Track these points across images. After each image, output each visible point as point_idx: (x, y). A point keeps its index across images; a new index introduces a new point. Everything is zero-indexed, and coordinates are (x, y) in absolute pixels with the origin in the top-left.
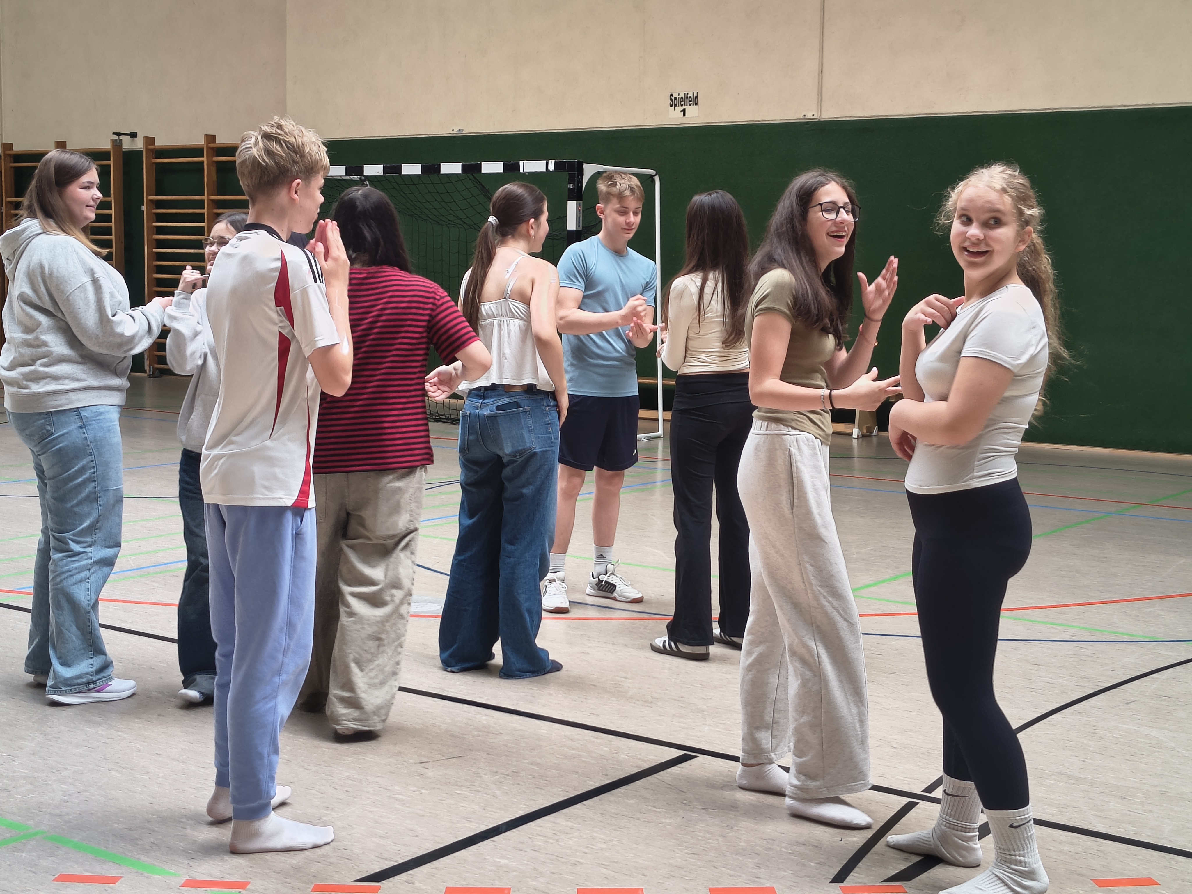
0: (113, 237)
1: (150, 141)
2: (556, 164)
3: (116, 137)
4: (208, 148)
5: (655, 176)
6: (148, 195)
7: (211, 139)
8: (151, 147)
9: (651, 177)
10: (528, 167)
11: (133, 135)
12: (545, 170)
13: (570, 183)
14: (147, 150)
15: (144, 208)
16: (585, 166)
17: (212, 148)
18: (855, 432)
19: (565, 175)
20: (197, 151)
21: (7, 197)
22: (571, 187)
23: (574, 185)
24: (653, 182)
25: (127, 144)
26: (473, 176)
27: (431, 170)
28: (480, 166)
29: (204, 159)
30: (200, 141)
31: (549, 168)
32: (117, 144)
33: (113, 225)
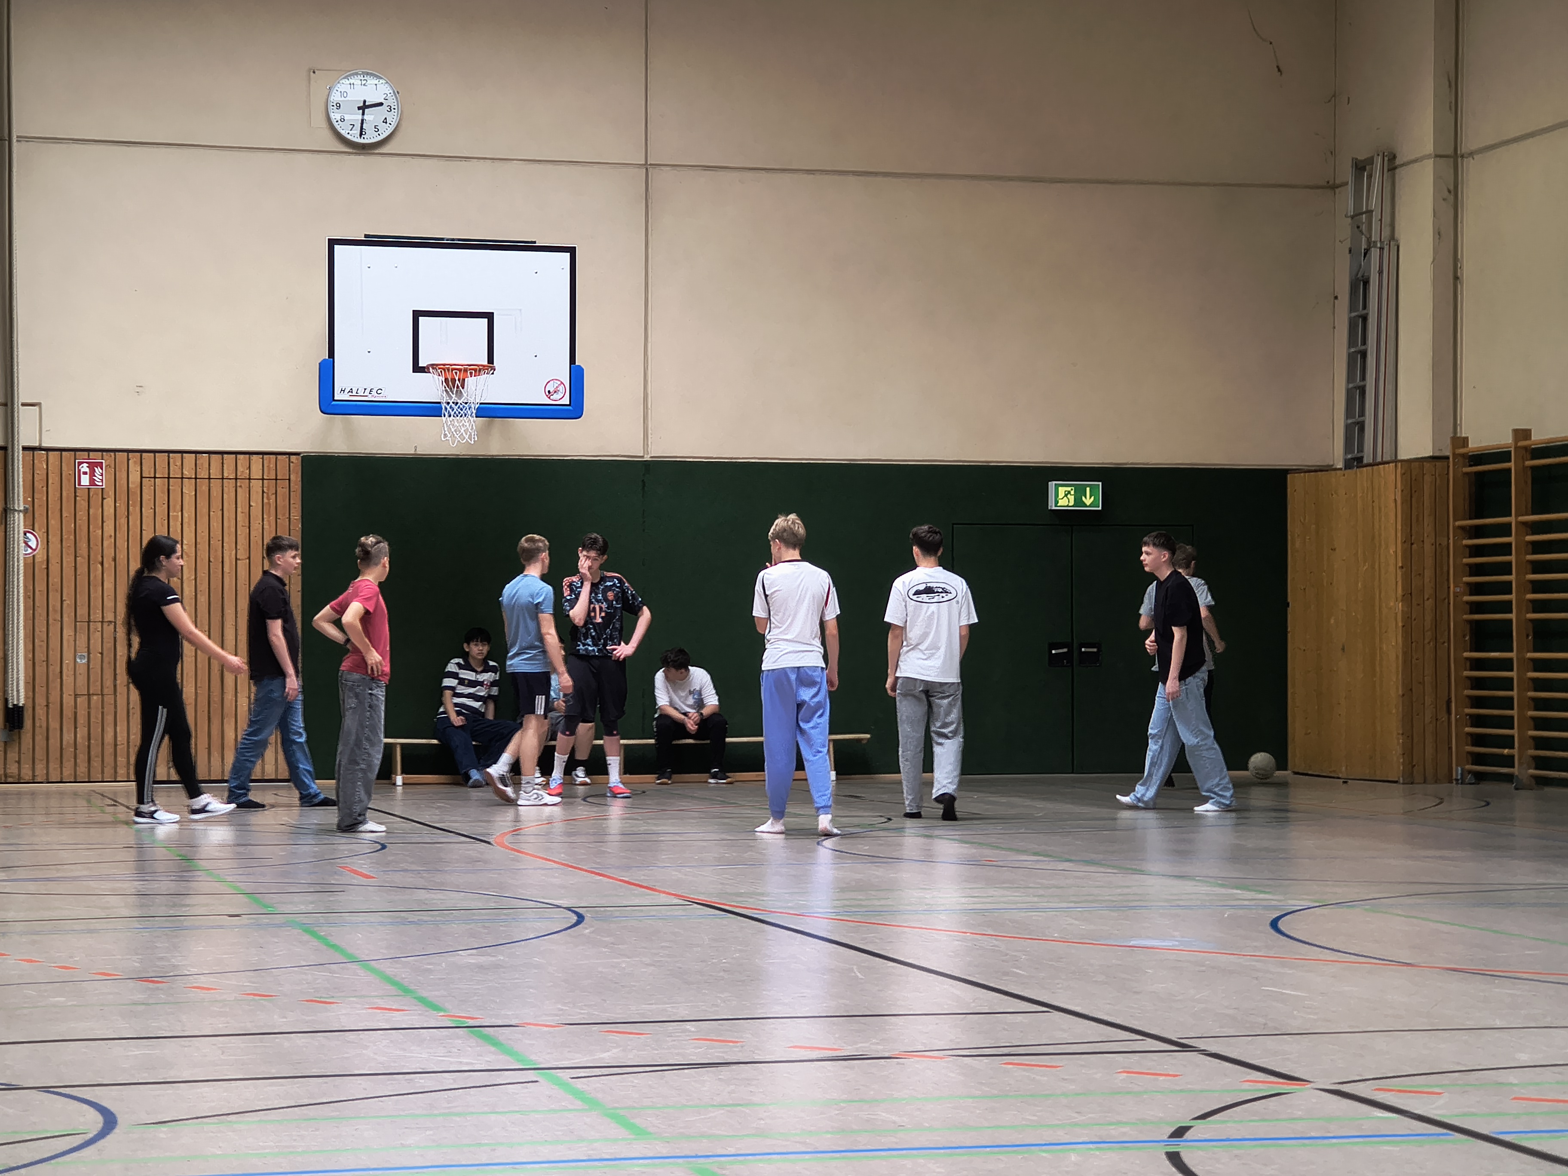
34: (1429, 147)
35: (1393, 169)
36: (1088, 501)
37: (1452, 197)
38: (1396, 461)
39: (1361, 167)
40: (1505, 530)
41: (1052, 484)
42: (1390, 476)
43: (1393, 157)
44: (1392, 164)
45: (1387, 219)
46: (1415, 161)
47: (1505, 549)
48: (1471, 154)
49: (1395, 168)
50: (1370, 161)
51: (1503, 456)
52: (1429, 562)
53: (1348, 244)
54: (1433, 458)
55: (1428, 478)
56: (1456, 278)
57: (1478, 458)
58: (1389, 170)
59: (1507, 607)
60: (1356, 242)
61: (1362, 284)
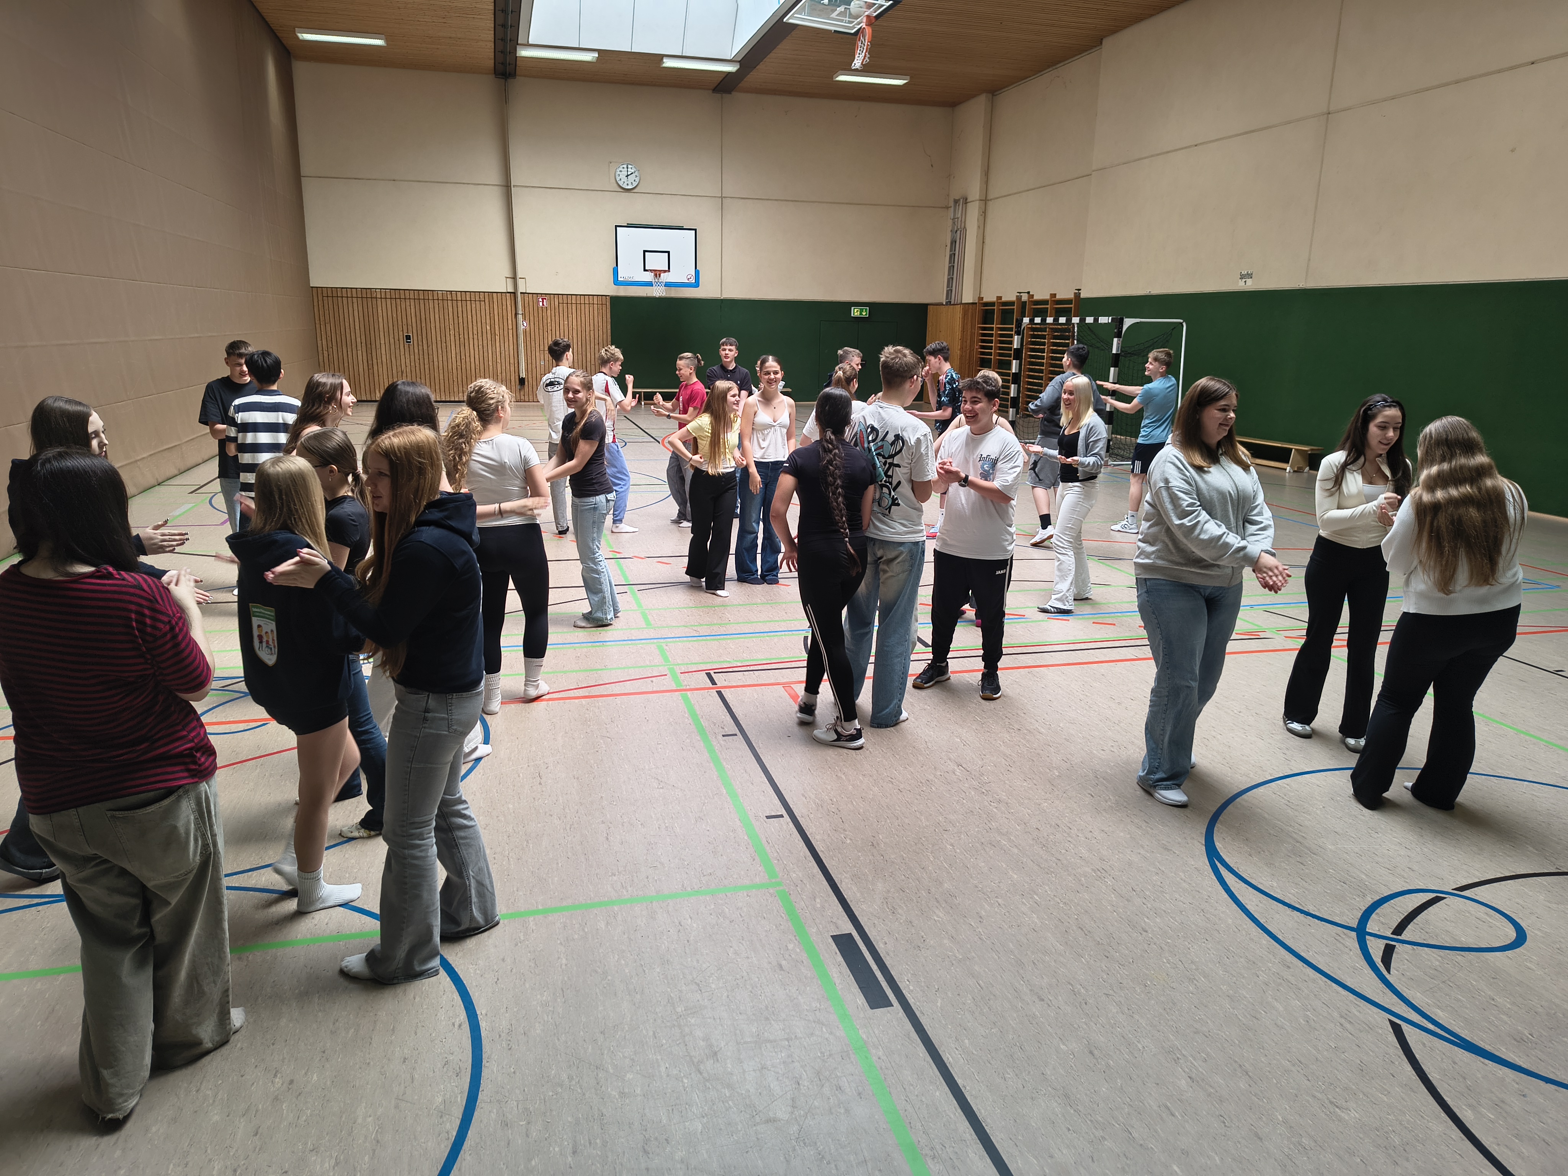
1: (1031, 296)
3: (1019, 294)
4: (1052, 298)
7: (1053, 295)
9: (1181, 323)
10: (1102, 319)
11: (1026, 293)
12: (1108, 322)
13: (1115, 329)
14: (1030, 300)
16: (1126, 319)
17: (1054, 301)
18: (1288, 469)
19: (1116, 325)
20: (1048, 302)
21: (977, 324)
23: (1118, 332)
24: (1183, 326)
25: (1025, 298)
27: (1069, 320)
28: (1085, 319)
29: (1049, 306)
30: (1048, 297)
31: (1110, 320)
32: (1019, 298)
34: (977, 197)
35: (966, 203)
36: (864, 314)
37: (984, 215)
38: (961, 304)
39: (956, 202)
40: (992, 329)
41: (853, 308)
42: (959, 310)
43: (966, 199)
44: (966, 201)
45: (963, 220)
46: (973, 201)
47: (991, 335)
48: (991, 200)
50: (959, 200)
51: (992, 304)
52: (969, 338)
53: (950, 228)
54: (972, 303)
55: (970, 310)
56: (983, 242)
57: (987, 304)
58: (964, 204)
59: (990, 354)
60: (953, 228)
61: (953, 242)
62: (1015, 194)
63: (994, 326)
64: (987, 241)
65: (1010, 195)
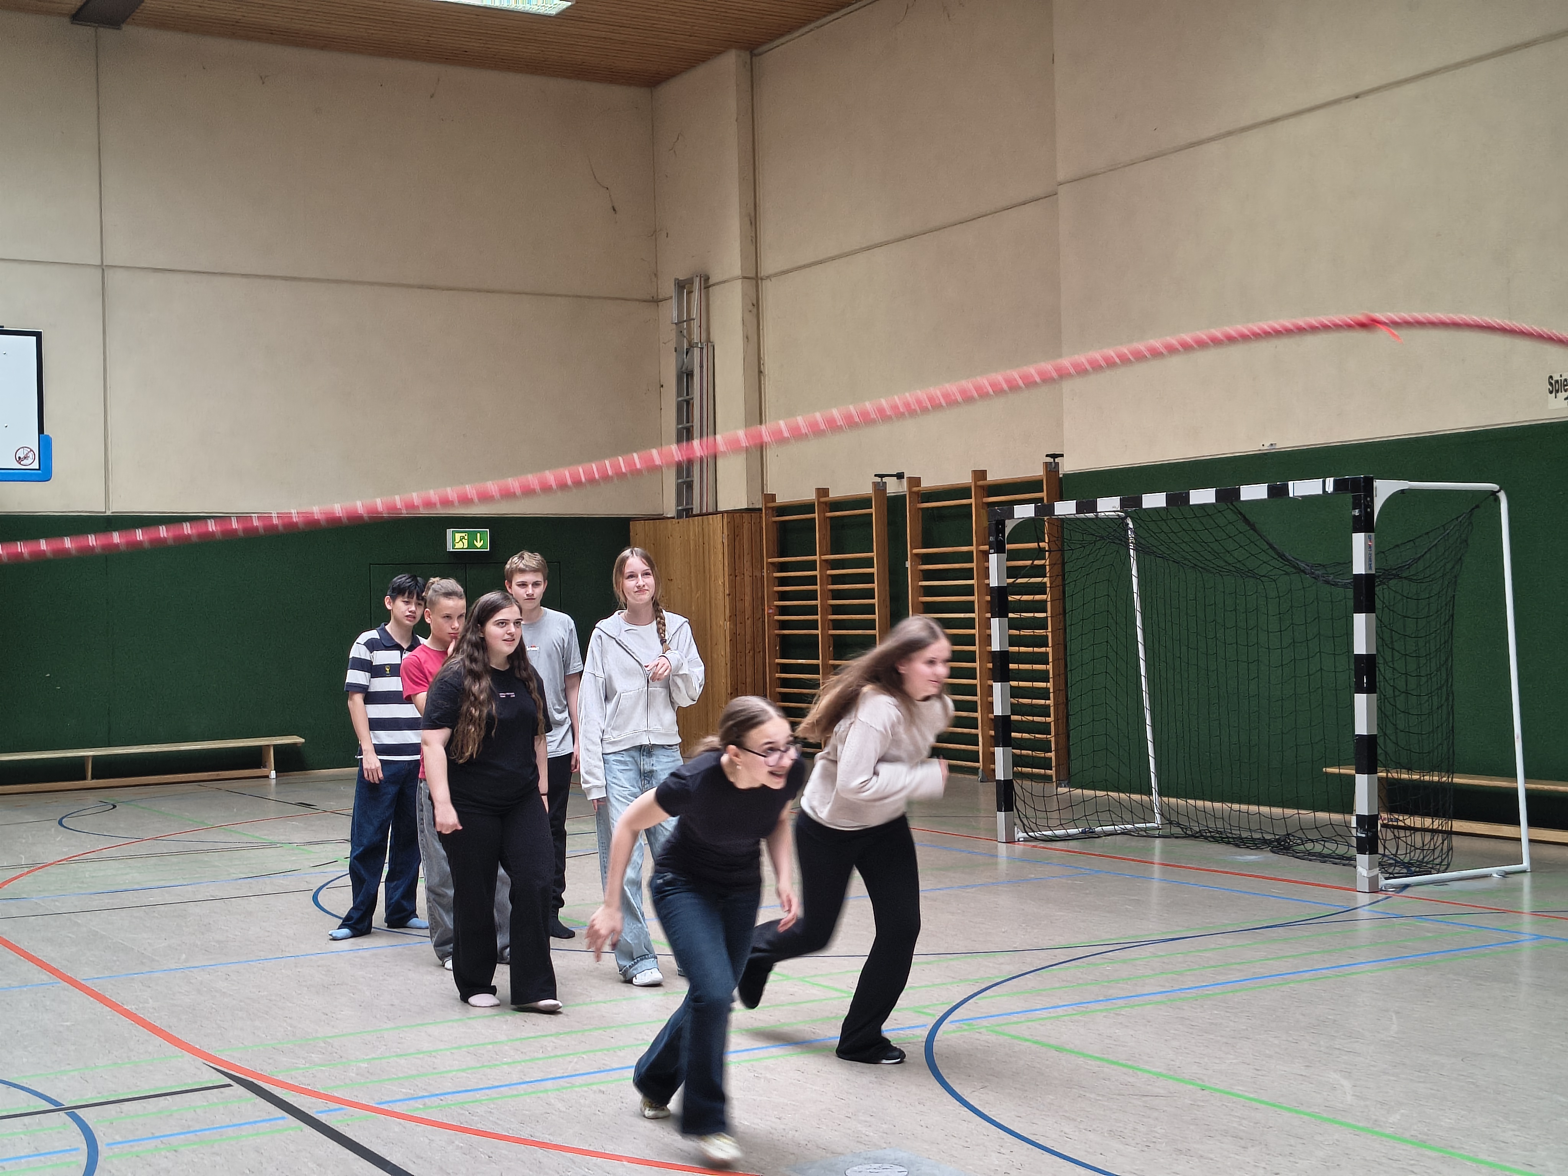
0: (875, 601)
1: (915, 481)
2: (1335, 482)
3: (878, 480)
4: (976, 486)
5: (1499, 491)
6: (912, 548)
7: (980, 475)
8: (915, 489)
10: (1299, 488)
11: (900, 476)
12: (1321, 492)
13: (1354, 509)
14: (911, 492)
15: (908, 564)
16: (1378, 484)
17: (982, 487)
19: (1348, 497)
20: (962, 492)
21: (768, 557)
22: (1357, 514)
23: (1360, 511)
25: (893, 487)
26: (1232, 504)
27: (1178, 500)
28: (1238, 492)
29: (972, 501)
30: (965, 479)
31: (1327, 490)
32: (880, 488)
33: (875, 585)
34: (737, 271)
35: (707, 287)
36: (479, 544)
37: (755, 310)
38: (716, 513)
39: (682, 286)
40: (812, 566)
41: (449, 532)
42: (717, 525)
43: (707, 279)
44: (707, 283)
45: (704, 326)
46: (724, 282)
47: (812, 580)
48: (769, 277)
49: (710, 286)
50: (690, 281)
51: (807, 507)
52: (748, 590)
53: (672, 345)
54: (748, 510)
55: (745, 527)
56: (760, 372)
57: (783, 510)
58: (705, 288)
59: (813, 625)
60: (679, 343)
61: (685, 376)
62: (833, 259)
63: (817, 558)
64: (769, 367)
65: (821, 262)
